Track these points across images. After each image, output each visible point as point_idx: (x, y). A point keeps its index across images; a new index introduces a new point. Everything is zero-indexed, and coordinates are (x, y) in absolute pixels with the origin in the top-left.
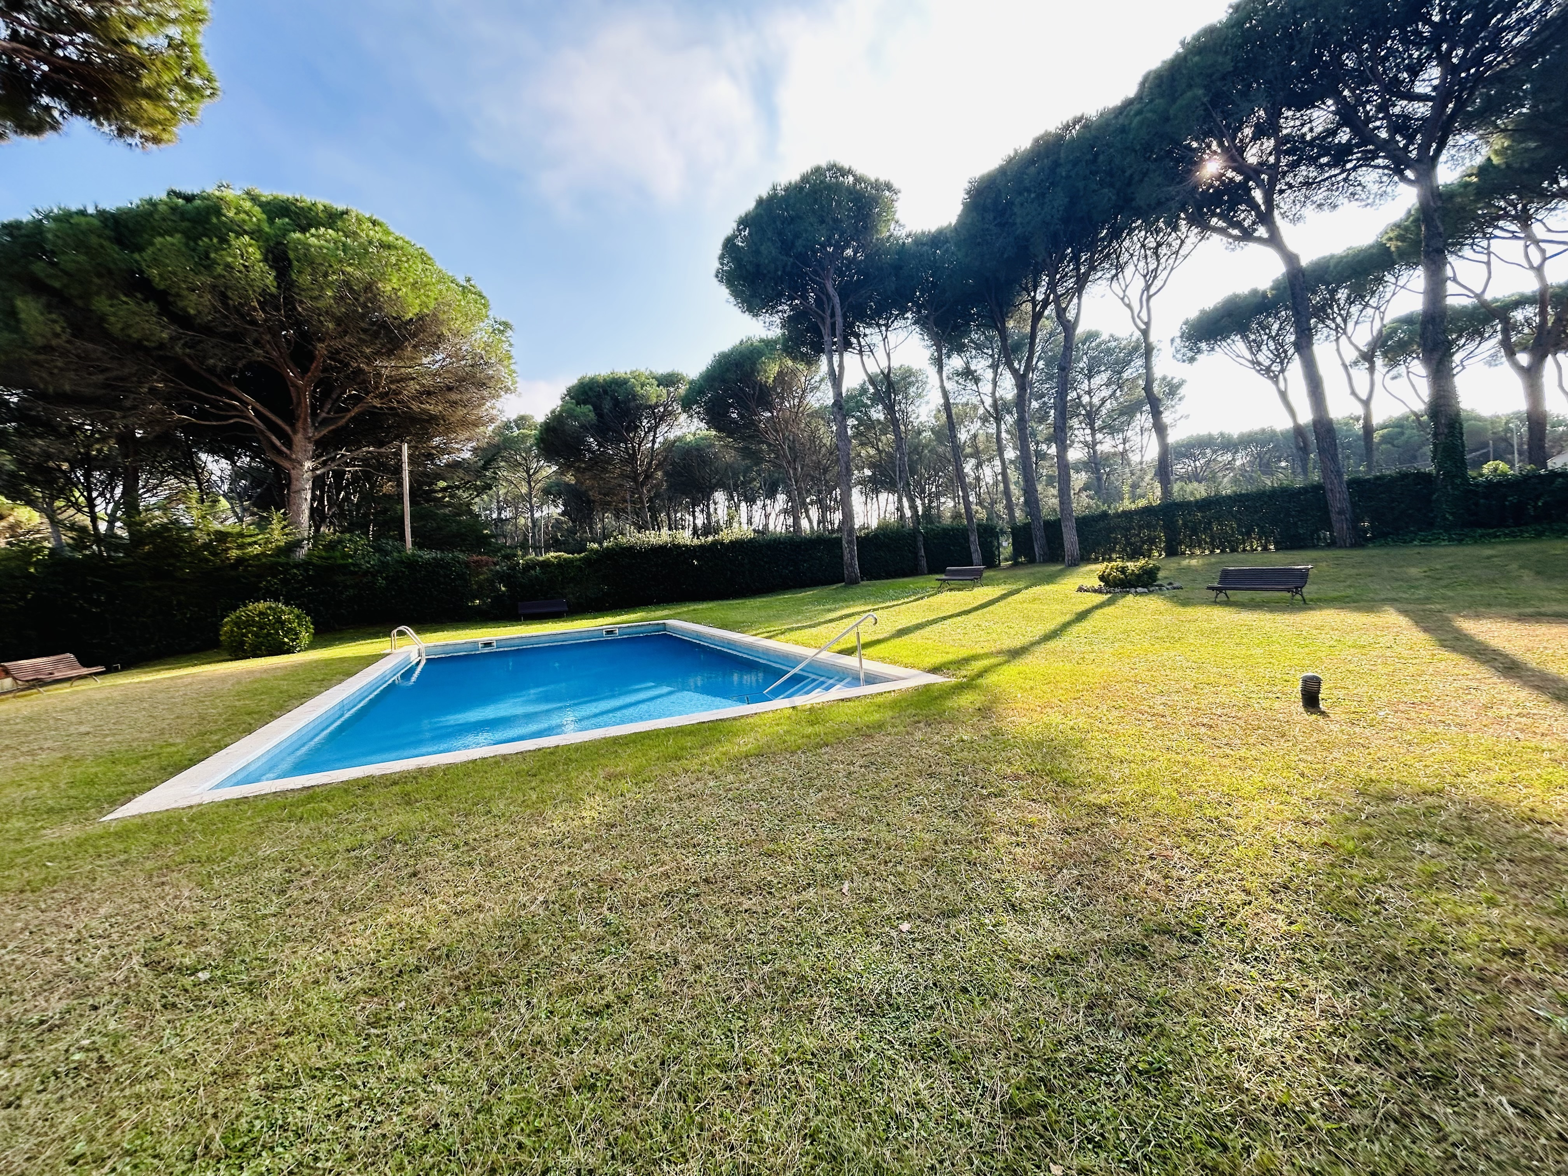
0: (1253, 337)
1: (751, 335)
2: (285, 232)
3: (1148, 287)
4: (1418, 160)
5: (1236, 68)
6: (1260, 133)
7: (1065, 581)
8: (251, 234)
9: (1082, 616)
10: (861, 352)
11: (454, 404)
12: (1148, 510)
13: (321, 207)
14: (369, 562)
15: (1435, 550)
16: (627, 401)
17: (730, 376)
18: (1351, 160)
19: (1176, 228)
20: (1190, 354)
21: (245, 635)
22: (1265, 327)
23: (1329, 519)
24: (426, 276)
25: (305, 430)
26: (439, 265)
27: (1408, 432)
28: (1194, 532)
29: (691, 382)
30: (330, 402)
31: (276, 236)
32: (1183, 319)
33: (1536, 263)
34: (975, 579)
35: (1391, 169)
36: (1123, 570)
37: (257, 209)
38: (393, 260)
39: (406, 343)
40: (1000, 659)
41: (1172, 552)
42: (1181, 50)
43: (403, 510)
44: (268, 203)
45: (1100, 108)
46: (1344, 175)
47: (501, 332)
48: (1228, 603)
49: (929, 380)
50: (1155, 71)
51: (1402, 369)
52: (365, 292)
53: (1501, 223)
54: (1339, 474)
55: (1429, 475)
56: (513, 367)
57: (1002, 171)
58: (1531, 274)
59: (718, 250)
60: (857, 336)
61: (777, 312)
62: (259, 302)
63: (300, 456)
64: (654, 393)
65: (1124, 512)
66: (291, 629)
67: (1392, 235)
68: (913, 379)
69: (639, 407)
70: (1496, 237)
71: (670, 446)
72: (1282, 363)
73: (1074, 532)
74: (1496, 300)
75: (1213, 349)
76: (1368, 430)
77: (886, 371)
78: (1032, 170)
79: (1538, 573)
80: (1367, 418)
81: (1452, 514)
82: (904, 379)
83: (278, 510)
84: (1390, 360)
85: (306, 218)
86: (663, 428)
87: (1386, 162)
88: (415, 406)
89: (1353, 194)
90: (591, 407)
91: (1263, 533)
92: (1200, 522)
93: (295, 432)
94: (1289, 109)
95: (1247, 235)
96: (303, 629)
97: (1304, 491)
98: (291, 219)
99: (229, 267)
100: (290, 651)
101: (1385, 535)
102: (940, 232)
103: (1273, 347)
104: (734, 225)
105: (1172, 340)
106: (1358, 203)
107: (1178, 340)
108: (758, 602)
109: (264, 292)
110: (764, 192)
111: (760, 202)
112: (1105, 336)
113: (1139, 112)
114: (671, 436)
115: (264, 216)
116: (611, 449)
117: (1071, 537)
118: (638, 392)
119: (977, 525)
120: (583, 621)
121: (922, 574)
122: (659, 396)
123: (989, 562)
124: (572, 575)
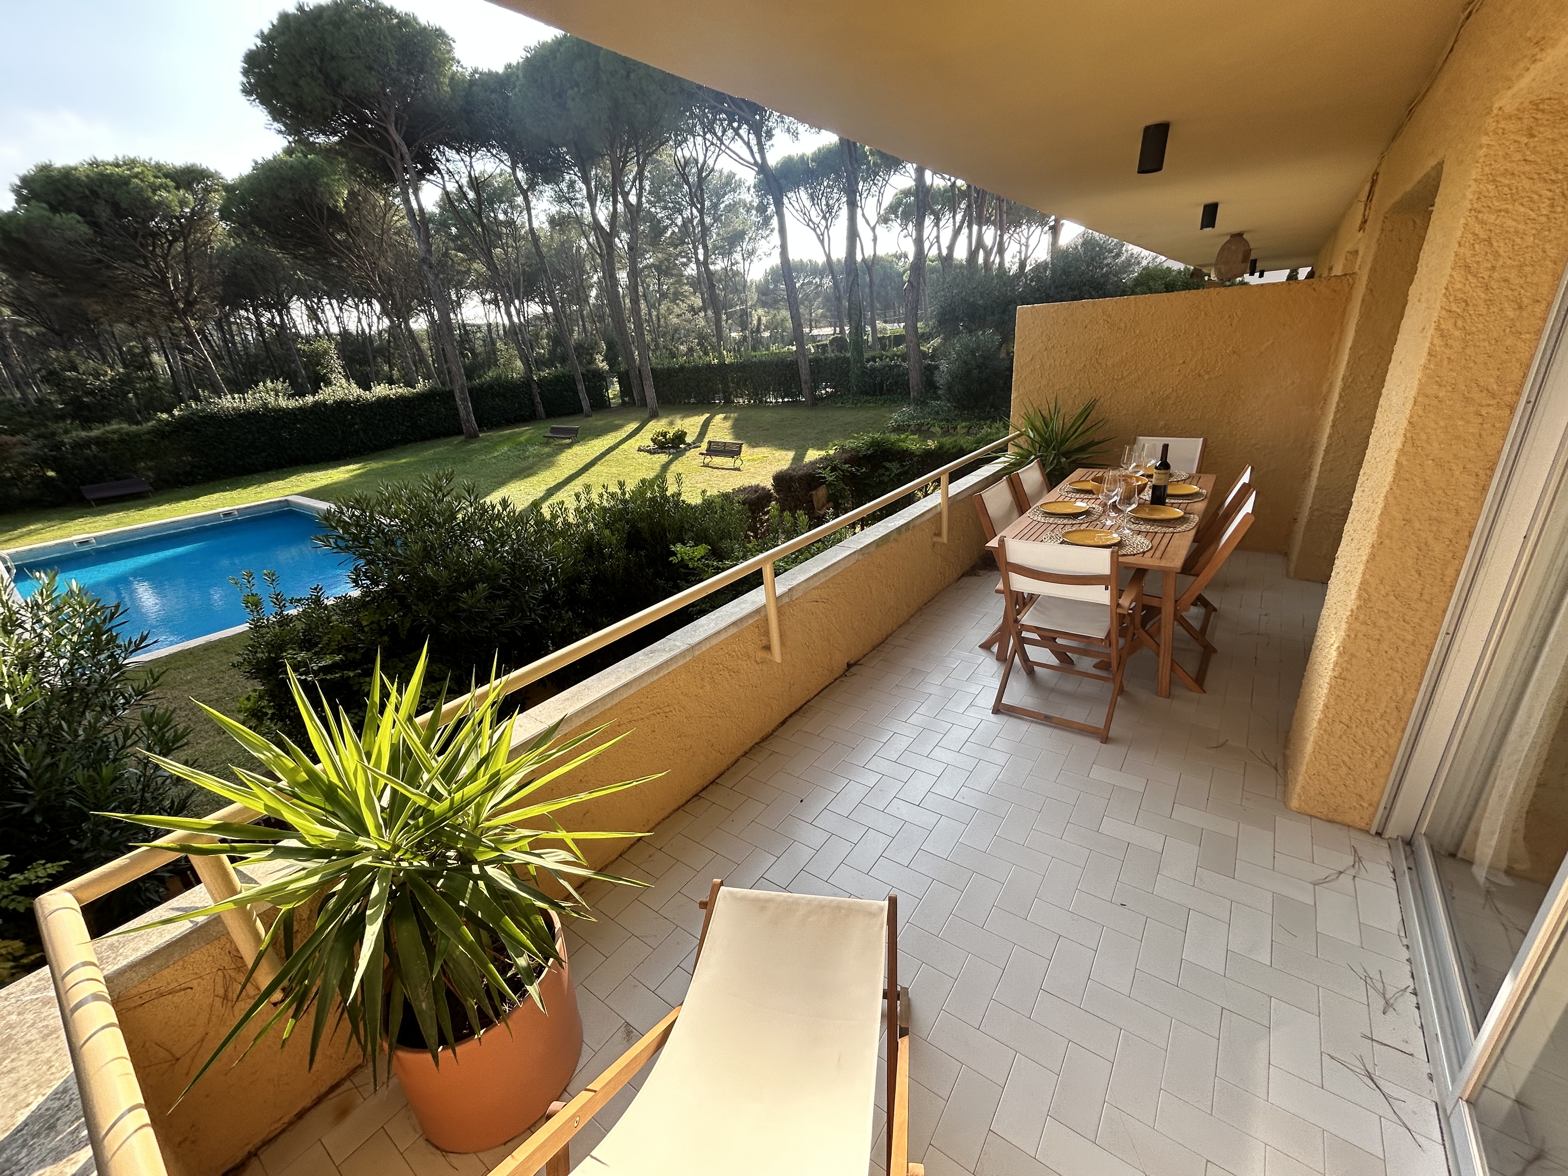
34: (572, 437)
36: (664, 435)
48: (707, 466)
64: (174, 200)
73: (652, 389)
81: (856, 386)
90: (77, 216)
116: (122, 270)
117: (650, 393)
118: (149, 199)
119: (583, 374)
120: (184, 503)
121: (541, 419)
122: (183, 203)
123: (600, 404)
124: (143, 450)
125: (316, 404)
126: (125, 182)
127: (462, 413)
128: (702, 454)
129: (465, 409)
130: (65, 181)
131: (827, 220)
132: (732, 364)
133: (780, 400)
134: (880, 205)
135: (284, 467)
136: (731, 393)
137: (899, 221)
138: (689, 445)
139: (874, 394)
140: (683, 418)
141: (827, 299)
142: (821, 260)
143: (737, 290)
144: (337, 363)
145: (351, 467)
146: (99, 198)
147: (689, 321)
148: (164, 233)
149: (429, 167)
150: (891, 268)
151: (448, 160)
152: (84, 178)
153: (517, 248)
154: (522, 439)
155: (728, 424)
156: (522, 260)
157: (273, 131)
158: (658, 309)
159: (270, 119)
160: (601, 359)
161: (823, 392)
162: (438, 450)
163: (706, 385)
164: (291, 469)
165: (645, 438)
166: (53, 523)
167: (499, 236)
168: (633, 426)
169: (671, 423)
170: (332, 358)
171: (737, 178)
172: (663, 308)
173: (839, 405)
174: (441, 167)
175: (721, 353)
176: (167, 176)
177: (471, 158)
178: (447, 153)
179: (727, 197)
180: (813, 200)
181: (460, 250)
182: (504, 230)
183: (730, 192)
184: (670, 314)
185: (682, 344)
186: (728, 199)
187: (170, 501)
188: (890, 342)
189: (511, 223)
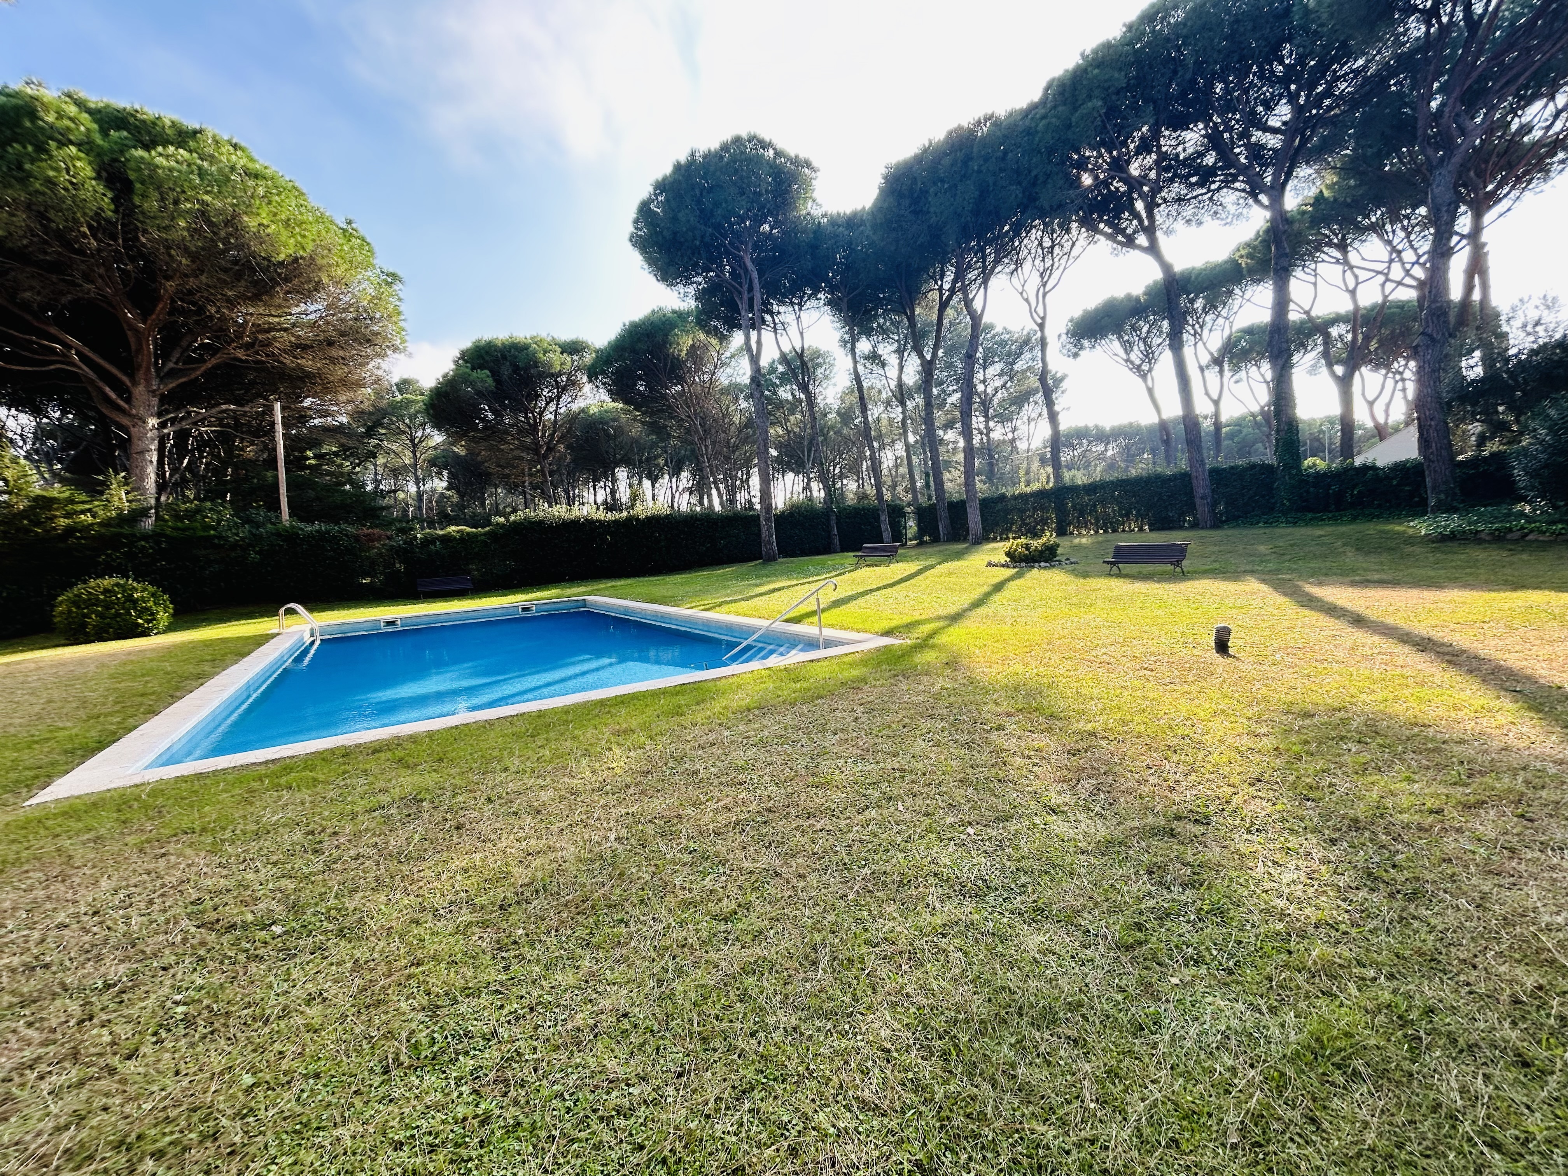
0: (1126, 338)
1: (663, 305)
2: (123, 148)
3: (1044, 285)
4: (1272, 187)
5: (1128, 84)
6: (1144, 148)
7: (972, 557)
8: (79, 145)
9: (998, 587)
10: (775, 330)
11: (333, 360)
12: (1041, 494)
13: (168, 123)
14: (237, 534)
15: (1278, 531)
16: (527, 368)
17: (641, 346)
18: (1214, 182)
19: (1068, 231)
20: (1074, 350)
21: (87, 616)
22: (1134, 328)
23: (1194, 504)
24: (301, 214)
25: (148, 381)
26: (313, 202)
27: (1245, 431)
28: (1082, 514)
29: (597, 351)
30: (179, 350)
31: (112, 151)
32: (1069, 317)
33: (1351, 287)
34: (890, 555)
35: (1247, 193)
36: (1027, 547)
37: (85, 116)
38: (261, 191)
39: (278, 289)
40: (941, 624)
41: (1062, 532)
42: (1081, 62)
43: (276, 477)
44: (99, 111)
45: (1009, 109)
46: (1209, 195)
47: (388, 284)
48: (1120, 575)
49: (836, 363)
50: (1059, 79)
51: (1243, 374)
52: (226, 225)
53: (1326, 249)
54: (1203, 463)
55: (1272, 466)
56: (402, 324)
57: (918, 159)
58: (1347, 296)
59: (632, 213)
60: (771, 313)
61: (692, 283)
62: (90, 227)
63: (142, 411)
64: (557, 360)
65: (1020, 495)
66: (145, 608)
67: (1243, 252)
68: (820, 360)
69: (542, 376)
70: (1323, 261)
71: (573, 418)
72: (1150, 362)
73: (978, 512)
74: (1319, 318)
75: (1094, 346)
76: (1218, 426)
77: (799, 351)
78: (947, 161)
79: (1357, 549)
80: (1217, 415)
81: (1289, 500)
82: (812, 360)
83: (117, 473)
84: (1235, 365)
85: (149, 133)
86: (565, 398)
87: (1243, 185)
88: (288, 360)
89: (1216, 213)
90: (488, 372)
91: (1140, 516)
92: (1087, 505)
93: (135, 383)
94: (1167, 129)
95: (1130, 242)
96: (160, 609)
97: (1173, 478)
98: (129, 132)
99: (51, 183)
100: (145, 633)
101: (1236, 518)
102: (855, 214)
103: (1143, 348)
104: (651, 189)
105: (1059, 336)
106: (1219, 222)
107: (1064, 337)
108: (678, 578)
109: (98, 215)
110: (683, 157)
111: (678, 167)
112: (999, 329)
113: (1044, 117)
114: (575, 407)
115: (95, 126)
118: (540, 359)
120: (493, 598)
121: (835, 552)
123: (898, 536)
125: (629, 519)
127: (764, 533)
129: (769, 534)
146: (505, 359)
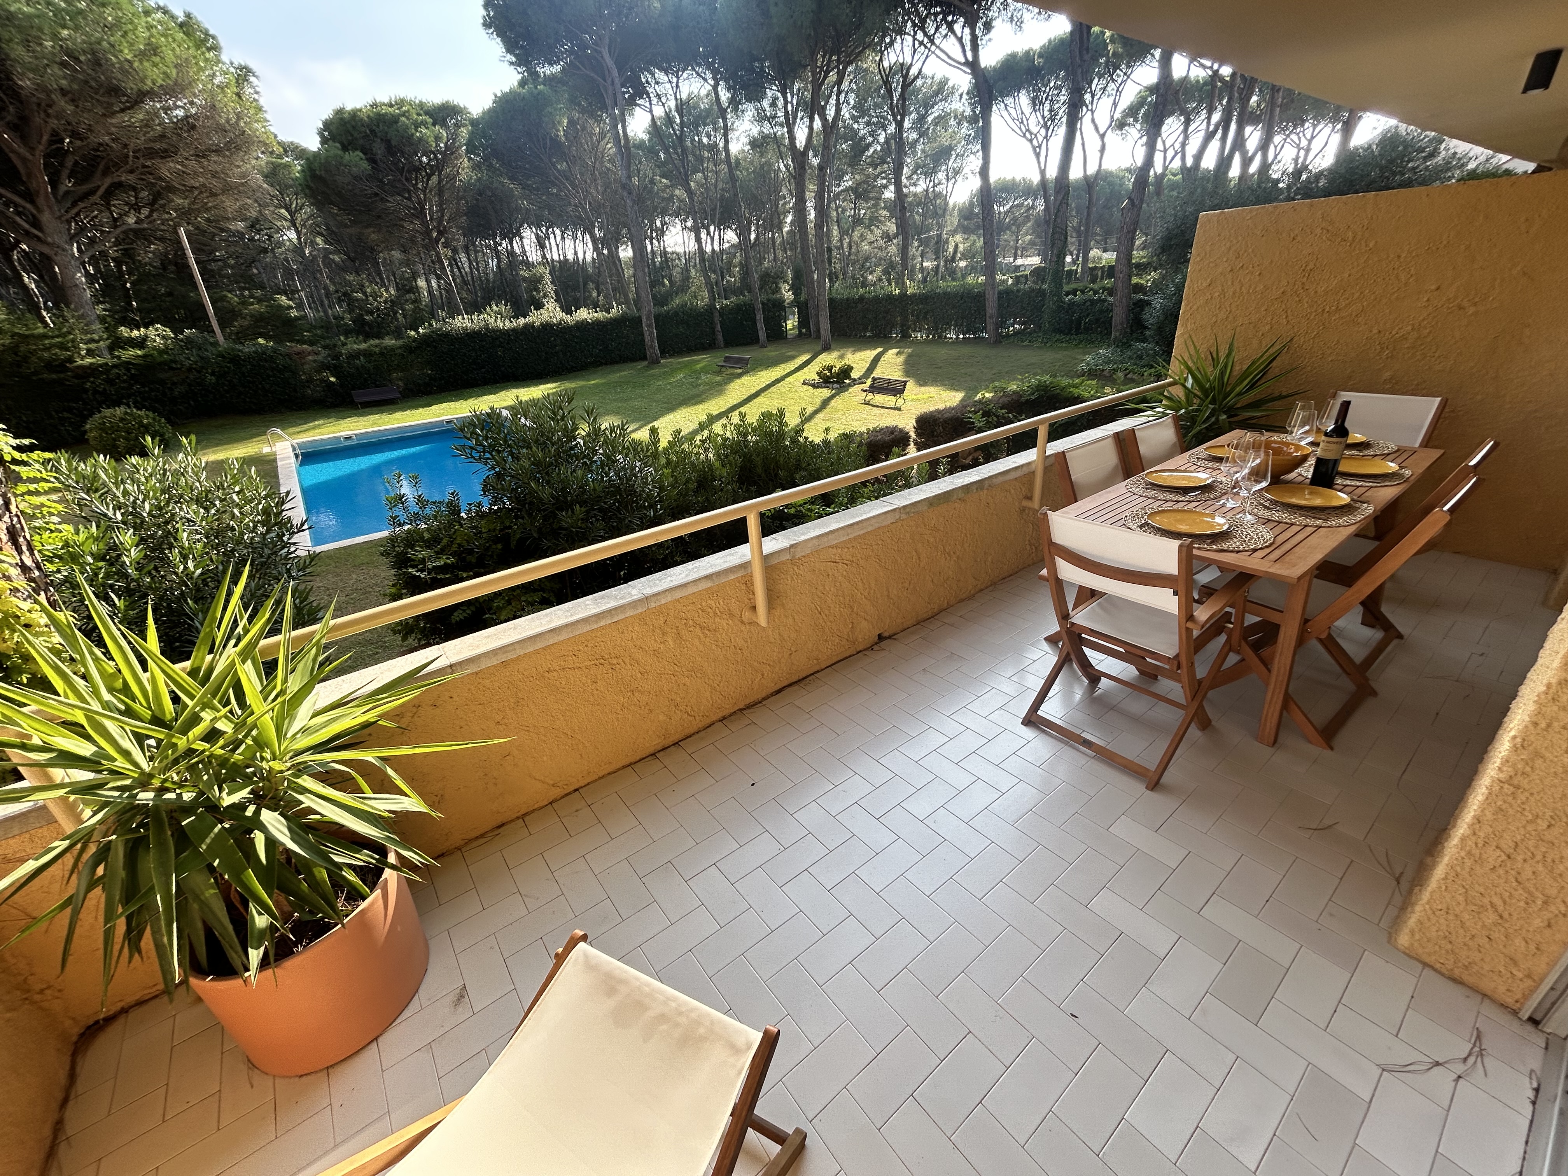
16: (401, 145)
30: (66, 171)
34: (744, 365)
36: (830, 369)
48: (866, 404)
63: (56, 239)
64: (431, 135)
69: (417, 152)
73: (827, 321)
90: (361, 154)
93: (39, 210)
116: (394, 202)
117: (825, 325)
118: (413, 135)
119: (763, 303)
120: (421, 409)
121: (719, 348)
122: (438, 138)
123: (777, 334)
124: (396, 362)
125: (526, 325)
126: (393, 120)
127: (647, 338)
128: (864, 391)
129: (650, 335)
130: (353, 123)
131: (1047, 129)
132: (914, 295)
133: (961, 336)
134: (1116, 107)
135: (499, 383)
136: (909, 327)
137: (1138, 126)
138: (855, 380)
139: (1069, 333)
140: (854, 352)
141: (1038, 223)
142: (1036, 179)
143: (937, 214)
144: (550, 289)
145: (549, 386)
146: (376, 136)
147: (880, 248)
148: (425, 167)
149: (641, 92)
150: (1121, 185)
151: (657, 83)
152: (366, 119)
153: (716, 173)
154: (698, 366)
155: (901, 359)
156: (720, 185)
157: (507, 64)
158: (851, 236)
159: (504, 50)
160: (787, 288)
161: (1011, 329)
162: (623, 373)
163: (884, 318)
164: (502, 385)
165: (811, 373)
166: (330, 420)
167: (700, 159)
168: (805, 357)
169: (842, 357)
170: (547, 284)
171: (950, 84)
172: (856, 235)
173: (1026, 343)
174: (650, 90)
175: (904, 283)
176: (427, 113)
177: (678, 78)
178: (656, 75)
179: (936, 107)
180: (1034, 105)
181: (663, 176)
182: (706, 153)
183: (941, 100)
184: (863, 241)
185: (871, 273)
186: (936, 111)
187: (411, 408)
188: (1103, 273)
189: (713, 147)
